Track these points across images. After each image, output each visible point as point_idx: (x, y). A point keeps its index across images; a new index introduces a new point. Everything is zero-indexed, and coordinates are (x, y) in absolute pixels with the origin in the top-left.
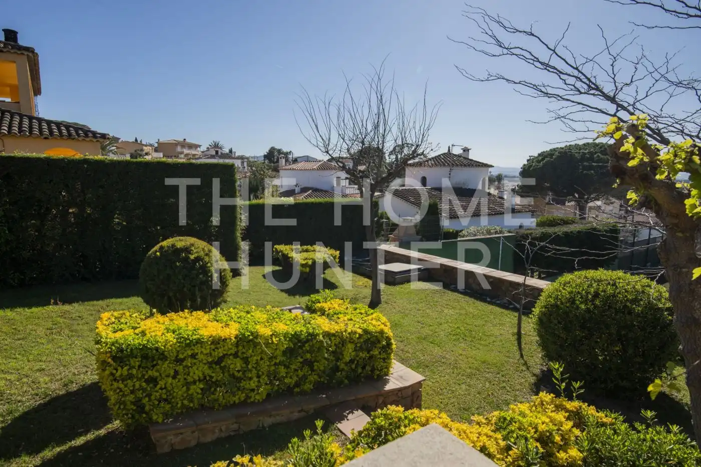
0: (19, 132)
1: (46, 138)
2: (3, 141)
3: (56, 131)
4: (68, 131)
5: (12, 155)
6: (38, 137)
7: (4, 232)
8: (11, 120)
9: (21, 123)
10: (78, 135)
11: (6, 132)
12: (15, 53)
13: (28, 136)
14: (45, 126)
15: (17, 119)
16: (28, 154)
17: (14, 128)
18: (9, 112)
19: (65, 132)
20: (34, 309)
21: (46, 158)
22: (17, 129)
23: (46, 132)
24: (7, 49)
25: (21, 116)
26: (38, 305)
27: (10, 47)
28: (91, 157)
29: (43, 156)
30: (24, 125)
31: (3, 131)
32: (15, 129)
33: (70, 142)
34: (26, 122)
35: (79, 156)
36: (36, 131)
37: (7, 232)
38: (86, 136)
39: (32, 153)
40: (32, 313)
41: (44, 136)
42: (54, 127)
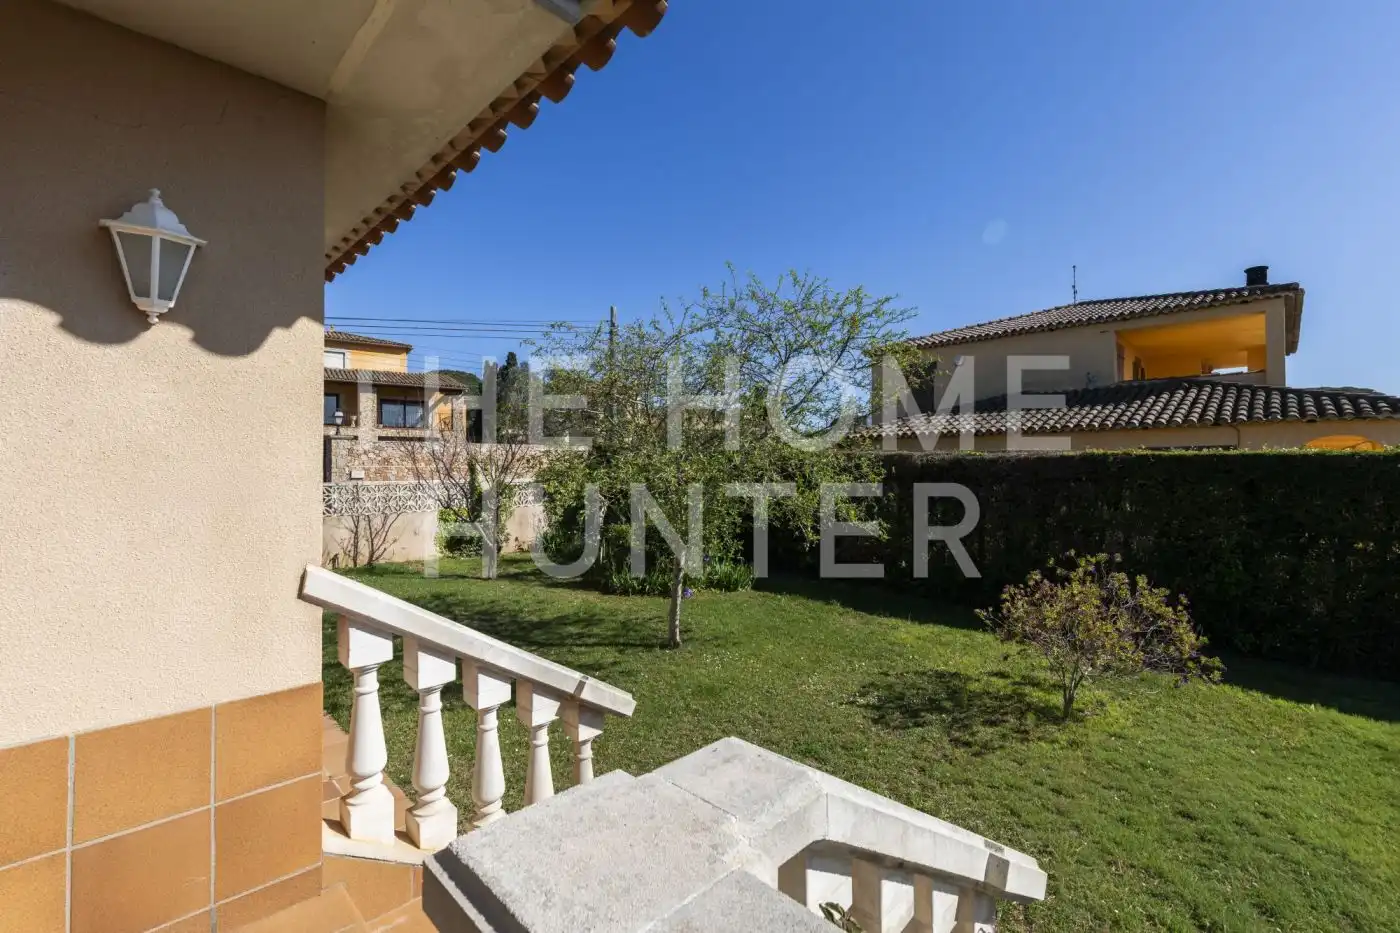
0: (1265, 416)
1: (1309, 421)
2: (1239, 431)
3: (1331, 409)
4: (1356, 405)
5: (1259, 452)
6: (1296, 420)
7: (1237, 568)
8: (1253, 398)
9: (1268, 402)
10: (1377, 410)
11: (1245, 418)
12: (1268, 298)
13: (1281, 421)
14: (1309, 401)
15: (1262, 395)
16: (1286, 449)
17: (1257, 411)
18: (1248, 387)
19: (1348, 407)
20: (1281, 702)
21: (1317, 454)
22: (1261, 412)
23: (1312, 410)
24: (1256, 296)
25: (1268, 391)
26: (1288, 697)
27: (1259, 292)
29: (1312, 449)
30: (1273, 405)
31: (1241, 417)
32: (1259, 411)
33: (1359, 425)
34: (1276, 399)
36: (1294, 412)
37: (1241, 568)
38: (1394, 409)
39: (1292, 447)
40: (1279, 707)
41: (1309, 418)
42: (1326, 401)
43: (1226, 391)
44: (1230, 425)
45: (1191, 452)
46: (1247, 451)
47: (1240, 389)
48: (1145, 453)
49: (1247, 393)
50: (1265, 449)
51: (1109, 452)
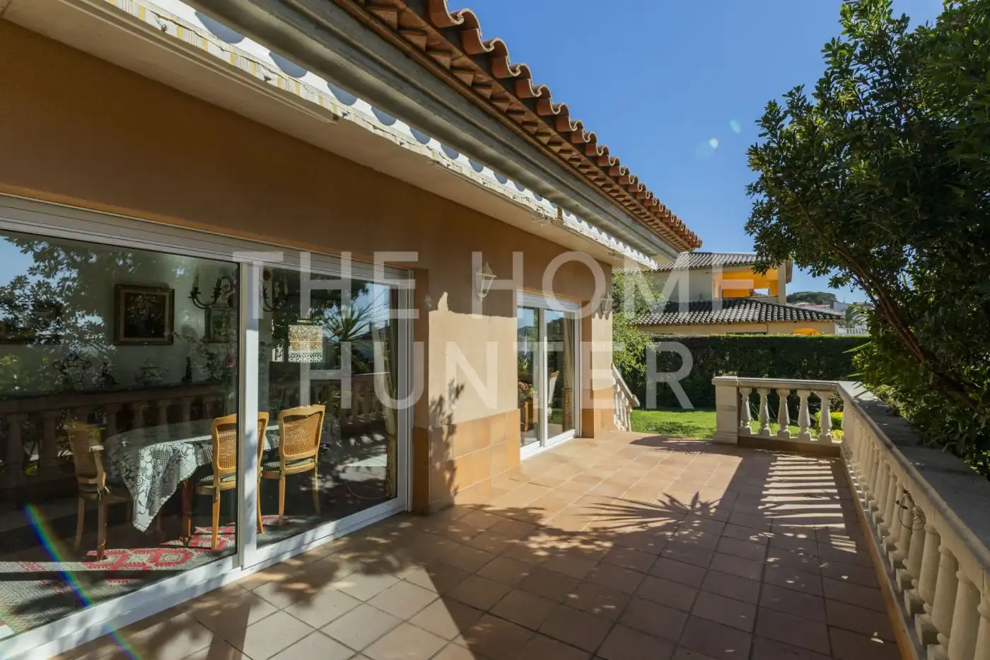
2: (768, 326)
3: (802, 317)
4: (811, 315)
6: (789, 322)
8: (773, 309)
9: (779, 313)
10: (818, 318)
11: (770, 320)
13: (784, 322)
14: (795, 313)
16: (785, 335)
18: (771, 304)
19: (808, 316)
23: (795, 317)
25: (779, 307)
28: (825, 335)
30: (781, 314)
31: (768, 319)
32: (776, 317)
33: (812, 324)
34: (782, 311)
35: (818, 334)
36: (789, 318)
38: (825, 318)
41: (795, 321)
42: (801, 313)
43: (762, 306)
44: (763, 323)
45: (751, 336)
46: (772, 335)
47: (768, 305)
48: (734, 336)
49: (770, 307)
50: (778, 335)
51: (721, 335)
